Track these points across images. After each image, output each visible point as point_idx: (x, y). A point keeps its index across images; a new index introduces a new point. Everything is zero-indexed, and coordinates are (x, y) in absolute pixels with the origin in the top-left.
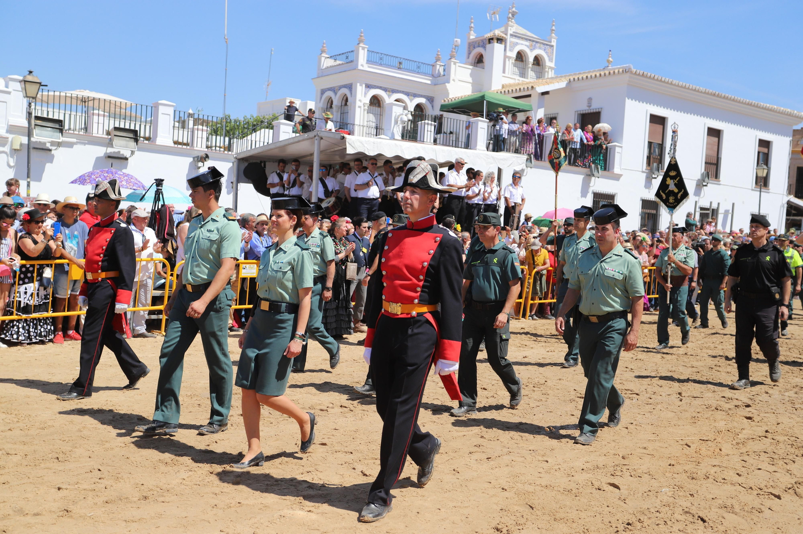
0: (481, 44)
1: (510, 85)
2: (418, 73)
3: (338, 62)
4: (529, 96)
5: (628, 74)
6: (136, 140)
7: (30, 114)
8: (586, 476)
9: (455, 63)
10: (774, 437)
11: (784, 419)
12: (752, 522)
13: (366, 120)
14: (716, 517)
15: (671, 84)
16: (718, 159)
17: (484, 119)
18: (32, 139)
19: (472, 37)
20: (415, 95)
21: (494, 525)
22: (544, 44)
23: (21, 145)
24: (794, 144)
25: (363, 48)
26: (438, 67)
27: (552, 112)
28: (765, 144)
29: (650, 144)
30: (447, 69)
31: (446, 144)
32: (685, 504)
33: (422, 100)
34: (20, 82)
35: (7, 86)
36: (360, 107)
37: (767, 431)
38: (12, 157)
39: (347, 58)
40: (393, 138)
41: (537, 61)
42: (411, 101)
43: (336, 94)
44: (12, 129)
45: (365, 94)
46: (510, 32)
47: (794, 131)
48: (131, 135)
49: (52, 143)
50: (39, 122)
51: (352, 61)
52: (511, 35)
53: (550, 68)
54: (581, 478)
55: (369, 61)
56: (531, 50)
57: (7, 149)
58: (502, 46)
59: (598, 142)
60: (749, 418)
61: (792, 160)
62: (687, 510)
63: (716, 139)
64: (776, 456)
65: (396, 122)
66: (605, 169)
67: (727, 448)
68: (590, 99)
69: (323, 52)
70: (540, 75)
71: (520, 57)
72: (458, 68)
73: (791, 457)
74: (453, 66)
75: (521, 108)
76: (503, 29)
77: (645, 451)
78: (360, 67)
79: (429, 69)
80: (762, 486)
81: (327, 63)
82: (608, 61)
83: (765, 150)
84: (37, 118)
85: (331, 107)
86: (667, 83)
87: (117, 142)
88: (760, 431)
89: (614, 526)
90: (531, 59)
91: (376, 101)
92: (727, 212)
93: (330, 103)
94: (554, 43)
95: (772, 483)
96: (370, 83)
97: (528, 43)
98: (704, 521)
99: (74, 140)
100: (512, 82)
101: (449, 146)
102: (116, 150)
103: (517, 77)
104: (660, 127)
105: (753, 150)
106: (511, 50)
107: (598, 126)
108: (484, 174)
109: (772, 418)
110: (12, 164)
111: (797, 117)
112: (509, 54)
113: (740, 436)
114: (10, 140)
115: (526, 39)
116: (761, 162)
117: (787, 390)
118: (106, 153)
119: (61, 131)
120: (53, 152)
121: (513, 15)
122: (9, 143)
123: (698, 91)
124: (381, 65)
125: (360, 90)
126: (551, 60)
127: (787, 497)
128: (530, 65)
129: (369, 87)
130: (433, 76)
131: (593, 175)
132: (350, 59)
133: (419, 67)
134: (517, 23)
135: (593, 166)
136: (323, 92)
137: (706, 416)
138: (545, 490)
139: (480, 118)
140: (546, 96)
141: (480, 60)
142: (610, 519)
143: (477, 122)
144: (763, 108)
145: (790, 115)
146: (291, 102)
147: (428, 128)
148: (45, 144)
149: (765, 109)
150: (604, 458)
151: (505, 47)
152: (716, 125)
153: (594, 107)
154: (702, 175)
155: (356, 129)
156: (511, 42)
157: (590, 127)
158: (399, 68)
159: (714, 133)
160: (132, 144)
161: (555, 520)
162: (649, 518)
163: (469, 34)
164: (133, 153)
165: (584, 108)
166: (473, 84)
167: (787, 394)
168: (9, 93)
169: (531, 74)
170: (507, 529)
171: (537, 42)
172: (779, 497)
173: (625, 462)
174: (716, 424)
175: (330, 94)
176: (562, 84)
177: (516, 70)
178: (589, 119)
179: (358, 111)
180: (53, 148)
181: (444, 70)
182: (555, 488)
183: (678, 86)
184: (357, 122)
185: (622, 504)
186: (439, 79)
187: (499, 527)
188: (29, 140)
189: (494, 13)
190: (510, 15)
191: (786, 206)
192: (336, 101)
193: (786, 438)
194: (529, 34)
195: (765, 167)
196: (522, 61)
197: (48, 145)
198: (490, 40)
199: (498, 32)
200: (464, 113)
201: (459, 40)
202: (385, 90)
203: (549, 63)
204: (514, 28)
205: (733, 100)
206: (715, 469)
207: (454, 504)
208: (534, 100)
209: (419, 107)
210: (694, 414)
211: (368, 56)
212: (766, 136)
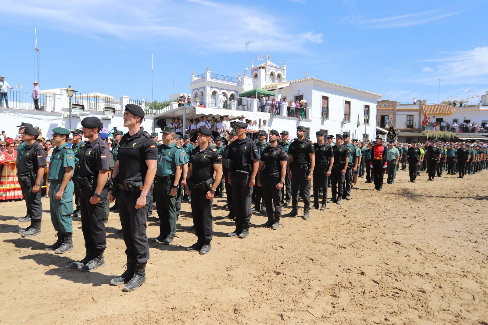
0: (256, 69)
1: (268, 86)
2: (231, 82)
3: (199, 78)
4: (275, 90)
5: (313, 80)
6: (114, 112)
7: (70, 103)
8: (272, 243)
9: (246, 77)
10: (352, 224)
11: (358, 216)
12: (332, 259)
13: (211, 101)
14: (318, 258)
15: (330, 84)
16: (349, 113)
17: (256, 99)
18: (71, 113)
19: (253, 67)
20: (231, 91)
21: (226, 266)
22: (281, 69)
23: (68, 115)
24: (378, 106)
25: (209, 72)
26: (239, 79)
27: (284, 96)
28: (367, 107)
29: (323, 107)
30: (243, 80)
31: (242, 110)
32: (307, 253)
33: (233, 92)
34: (66, 90)
35: (61, 93)
36: (208, 96)
37: (349, 221)
38: (64, 120)
39: (203, 76)
40: (219, 108)
41: (279, 76)
42: (229, 93)
43: (199, 91)
44: (64, 109)
45: (210, 90)
46: (268, 64)
47: (378, 101)
48: (112, 110)
49: (80, 114)
50: (74, 106)
51: (204, 78)
52: (268, 66)
53: (284, 78)
54: (269, 245)
55: (211, 78)
56: (276, 71)
57: (62, 117)
58: (265, 70)
59: (302, 107)
60: (345, 216)
61: (377, 113)
62: (307, 256)
63: (348, 105)
64: (350, 231)
65: (220, 101)
66: (305, 118)
67: (332, 229)
68: (299, 90)
69: (193, 74)
70: (280, 81)
71: (272, 74)
72: (247, 79)
73: (355, 231)
74: (245, 78)
75: (271, 94)
76: (265, 63)
77: (299, 232)
78: (208, 80)
79: (236, 80)
80: (340, 244)
81: (195, 78)
82: (306, 75)
83: (367, 109)
84: (73, 104)
85: (197, 96)
86: (328, 83)
87: (106, 113)
88: (347, 221)
89: (276, 264)
90: (276, 75)
91: (214, 93)
92: (353, 133)
93: (197, 94)
94: (285, 68)
95: (345, 243)
96: (212, 86)
97: (275, 69)
98: (313, 260)
99: (89, 113)
100: (269, 84)
101: (243, 110)
102: (106, 116)
103: (271, 82)
104: (326, 101)
105: (363, 109)
106: (268, 72)
107: (302, 101)
108: (253, 121)
109: (354, 215)
110: (64, 123)
111: (379, 96)
112: (267, 73)
113: (339, 224)
114: (63, 114)
115: (274, 67)
116: (366, 114)
117: (363, 204)
118: (102, 118)
119: (83, 109)
120: (80, 118)
121: (269, 58)
122: (63, 115)
123: (340, 86)
124: (216, 79)
125: (208, 89)
126: (284, 75)
127: (348, 248)
128: (276, 78)
129: (212, 88)
130: (237, 83)
131: (301, 120)
132: (204, 77)
133: (231, 79)
134: (270, 61)
135: (300, 117)
136: (194, 90)
137: (328, 216)
138: (253, 250)
139: (254, 99)
140: (281, 89)
141: (256, 76)
142: (275, 262)
143: (253, 101)
144: (365, 93)
145: (376, 95)
146: (183, 95)
147: (234, 104)
148: (77, 115)
149: (366, 93)
150: (282, 235)
151: (266, 70)
152: (348, 99)
153: (301, 94)
154: (343, 119)
155: (207, 105)
156: (268, 69)
157: (298, 101)
158: (224, 80)
159: (347, 103)
160: (112, 113)
161: (252, 263)
162: (291, 260)
163: (252, 66)
164: (113, 117)
165: (297, 94)
166: (254, 85)
167: (363, 205)
168: (62, 95)
169: (277, 81)
170: (231, 267)
171: (279, 68)
172: (345, 248)
173: (290, 237)
174: (331, 219)
175: (196, 91)
176: (288, 85)
177: (270, 79)
178: (299, 98)
179: (207, 97)
180: (81, 116)
181: (242, 80)
182: (257, 250)
183: (333, 84)
184: (207, 102)
185: (282, 255)
186: (240, 84)
187: (228, 267)
188: (70, 113)
189: (261, 57)
190: (267, 58)
191: (376, 130)
192: (199, 94)
193: (356, 224)
194: (275, 65)
195: (367, 116)
196: (273, 76)
197: (79, 115)
198: (260, 68)
199: (262, 65)
200: (249, 97)
201: (247, 68)
202: (218, 89)
203: (283, 77)
204: (269, 63)
205: (354, 90)
206: (324, 238)
207: (213, 258)
208: (277, 91)
209: (232, 95)
210: (324, 216)
211: (211, 75)
212: (368, 104)
